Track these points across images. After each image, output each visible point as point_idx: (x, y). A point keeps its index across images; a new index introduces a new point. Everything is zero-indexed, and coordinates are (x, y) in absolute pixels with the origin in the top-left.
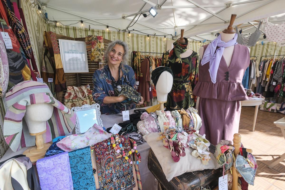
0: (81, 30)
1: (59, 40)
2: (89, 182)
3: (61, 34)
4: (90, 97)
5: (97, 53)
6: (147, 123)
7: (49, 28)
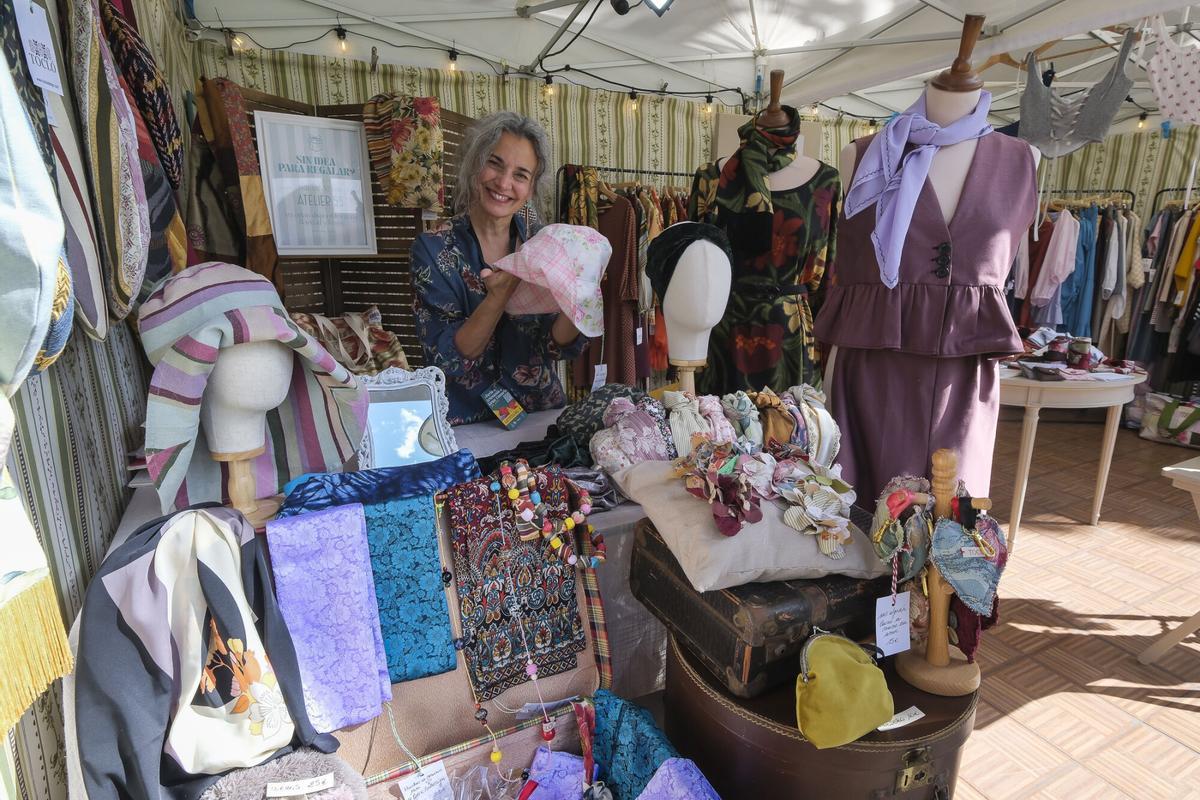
0: (335, 67)
1: (258, 115)
2: (431, 613)
3: (251, 86)
4: (385, 360)
5: (413, 173)
6: (627, 435)
7: (202, 63)
